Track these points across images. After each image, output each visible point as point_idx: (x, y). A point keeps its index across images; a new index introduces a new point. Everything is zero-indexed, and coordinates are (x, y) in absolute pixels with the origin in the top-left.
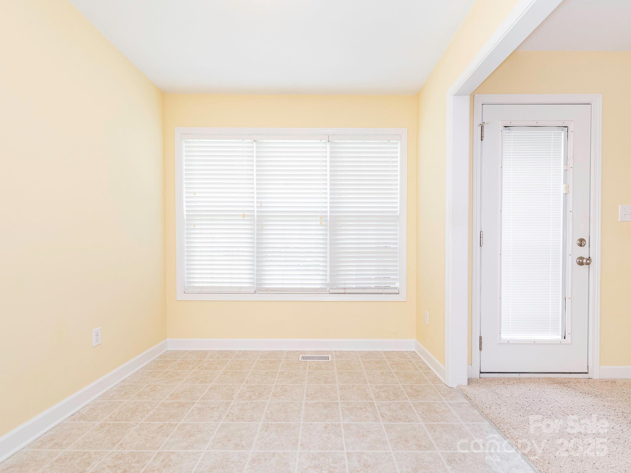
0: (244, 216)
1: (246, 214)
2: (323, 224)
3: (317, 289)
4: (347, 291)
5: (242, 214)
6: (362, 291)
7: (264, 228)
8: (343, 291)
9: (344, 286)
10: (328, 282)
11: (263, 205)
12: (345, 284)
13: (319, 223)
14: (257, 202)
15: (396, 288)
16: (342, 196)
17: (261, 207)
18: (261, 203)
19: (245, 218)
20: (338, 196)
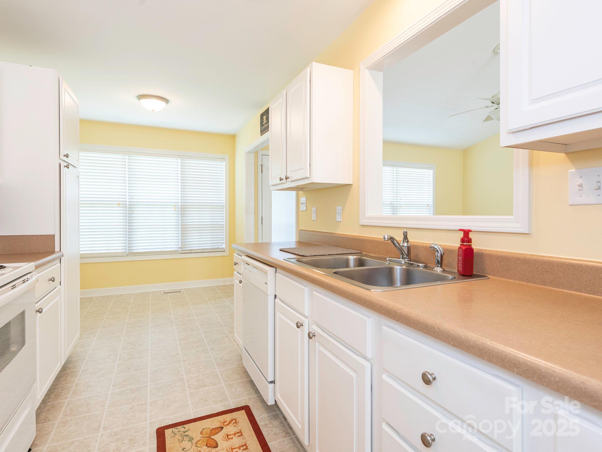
0: (119, 204)
1: (120, 203)
2: (176, 210)
3: (172, 251)
4: (192, 251)
5: (118, 203)
6: (202, 251)
7: (134, 212)
8: (190, 252)
9: (190, 249)
10: (180, 246)
11: (133, 197)
12: (191, 247)
13: (173, 209)
14: (129, 195)
15: (223, 248)
16: (188, 193)
17: (132, 198)
18: (132, 196)
19: (120, 206)
20: (186, 193)
